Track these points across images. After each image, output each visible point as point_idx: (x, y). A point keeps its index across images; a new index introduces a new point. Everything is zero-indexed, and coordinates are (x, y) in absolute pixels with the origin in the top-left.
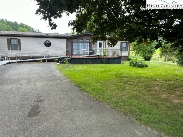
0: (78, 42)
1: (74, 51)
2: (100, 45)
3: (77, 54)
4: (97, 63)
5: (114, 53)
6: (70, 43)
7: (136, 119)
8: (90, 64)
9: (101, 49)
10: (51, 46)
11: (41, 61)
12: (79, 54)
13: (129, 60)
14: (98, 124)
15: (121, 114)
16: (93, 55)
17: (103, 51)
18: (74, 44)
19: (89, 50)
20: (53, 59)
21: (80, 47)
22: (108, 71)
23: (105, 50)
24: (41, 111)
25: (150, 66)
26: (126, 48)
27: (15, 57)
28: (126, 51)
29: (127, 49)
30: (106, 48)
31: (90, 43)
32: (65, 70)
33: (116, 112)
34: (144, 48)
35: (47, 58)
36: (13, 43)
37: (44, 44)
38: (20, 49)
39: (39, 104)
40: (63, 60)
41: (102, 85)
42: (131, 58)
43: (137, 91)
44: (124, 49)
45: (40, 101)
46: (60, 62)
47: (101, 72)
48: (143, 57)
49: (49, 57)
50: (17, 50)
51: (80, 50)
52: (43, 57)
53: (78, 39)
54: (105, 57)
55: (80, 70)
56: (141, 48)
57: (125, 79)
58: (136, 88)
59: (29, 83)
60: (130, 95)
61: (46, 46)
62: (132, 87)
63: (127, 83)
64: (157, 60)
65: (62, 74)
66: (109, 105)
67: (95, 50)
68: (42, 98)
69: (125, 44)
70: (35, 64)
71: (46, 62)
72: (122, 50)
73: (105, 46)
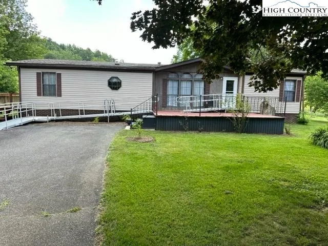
0: (178, 80)
1: (170, 99)
2: (230, 86)
3: (175, 105)
5: (265, 105)
6: (161, 82)
9: (230, 95)
10: (121, 88)
11: (97, 120)
12: (179, 107)
13: (303, 122)
16: (213, 109)
17: (235, 101)
18: (170, 84)
21: (183, 92)
23: (240, 100)
26: (294, 93)
28: (294, 101)
29: (295, 96)
30: (243, 92)
35: (110, 114)
36: (47, 83)
37: (107, 84)
38: (60, 95)
44: (290, 96)
49: (117, 111)
51: (181, 97)
52: (102, 112)
53: (179, 74)
54: (240, 116)
61: (111, 87)
67: (217, 97)
69: (292, 84)
71: (106, 122)
72: (283, 98)
73: (240, 88)
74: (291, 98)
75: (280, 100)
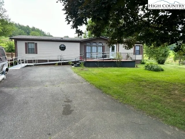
0: (91, 46)
1: (87, 54)
2: (113, 48)
3: (90, 57)
4: (111, 66)
5: (128, 56)
6: (83, 47)
7: (163, 120)
8: (104, 67)
9: (114, 52)
10: (65, 50)
11: (57, 64)
12: (92, 58)
13: (143, 63)
14: (128, 123)
15: (147, 116)
16: (106, 59)
18: (87, 47)
19: (101, 54)
20: (68, 62)
21: (93, 51)
22: (124, 75)
24: (73, 110)
25: (166, 70)
27: (32, 60)
28: (139, 54)
29: (140, 52)
30: (118, 51)
31: (102, 46)
32: (82, 73)
33: (142, 113)
34: (158, 51)
35: (62, 62)
36: (30, 47)
37: (59, 48)
38: (37, 53)
39: (69, 104)
40: (78, 63)
41: (122, 89)
42: (145, 62)
43: (157, 94)
44: (138, 52)
45: (69, 101)
46: (75, 65)
47: (117, 76)
48: (156, 60)
49: (64, 60)
50: (34, 53)
51: (93, 53)
52: (58, 61)
53: (91, 43)
54: (119, 61)
55: (97, 73)
56: (155, 52)
57: (143, 83)
58: (156, 92)
59: (54, 85)
60: (151, 98)
61: (61, 49)
62: (152, 90)
63: (146, 87)
64: (170, 64)
65: (80, 77)
66: (133, 107)
67: (108, 53)
68: (70, 99)
69: (139, 47)
70: (52, 67)
71: (61, 65)
72: (135, 53)
73: (118, 49)
74: (138, 54)
75: (134, 54)
